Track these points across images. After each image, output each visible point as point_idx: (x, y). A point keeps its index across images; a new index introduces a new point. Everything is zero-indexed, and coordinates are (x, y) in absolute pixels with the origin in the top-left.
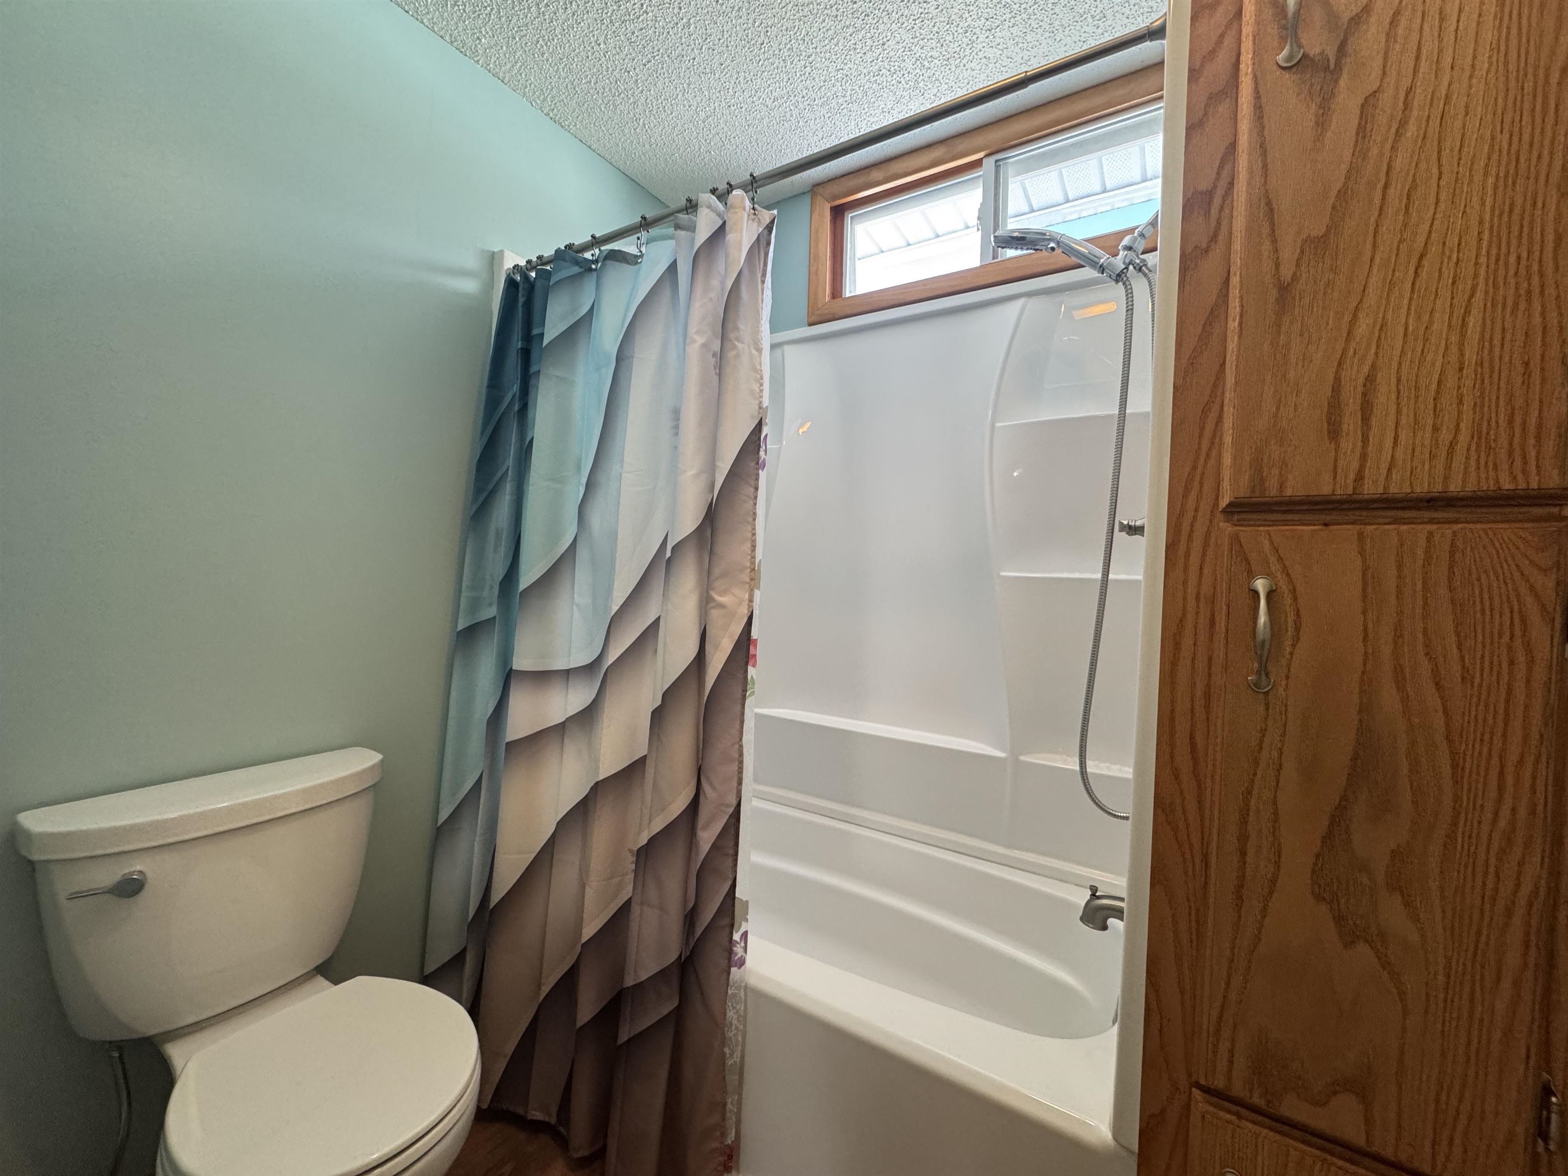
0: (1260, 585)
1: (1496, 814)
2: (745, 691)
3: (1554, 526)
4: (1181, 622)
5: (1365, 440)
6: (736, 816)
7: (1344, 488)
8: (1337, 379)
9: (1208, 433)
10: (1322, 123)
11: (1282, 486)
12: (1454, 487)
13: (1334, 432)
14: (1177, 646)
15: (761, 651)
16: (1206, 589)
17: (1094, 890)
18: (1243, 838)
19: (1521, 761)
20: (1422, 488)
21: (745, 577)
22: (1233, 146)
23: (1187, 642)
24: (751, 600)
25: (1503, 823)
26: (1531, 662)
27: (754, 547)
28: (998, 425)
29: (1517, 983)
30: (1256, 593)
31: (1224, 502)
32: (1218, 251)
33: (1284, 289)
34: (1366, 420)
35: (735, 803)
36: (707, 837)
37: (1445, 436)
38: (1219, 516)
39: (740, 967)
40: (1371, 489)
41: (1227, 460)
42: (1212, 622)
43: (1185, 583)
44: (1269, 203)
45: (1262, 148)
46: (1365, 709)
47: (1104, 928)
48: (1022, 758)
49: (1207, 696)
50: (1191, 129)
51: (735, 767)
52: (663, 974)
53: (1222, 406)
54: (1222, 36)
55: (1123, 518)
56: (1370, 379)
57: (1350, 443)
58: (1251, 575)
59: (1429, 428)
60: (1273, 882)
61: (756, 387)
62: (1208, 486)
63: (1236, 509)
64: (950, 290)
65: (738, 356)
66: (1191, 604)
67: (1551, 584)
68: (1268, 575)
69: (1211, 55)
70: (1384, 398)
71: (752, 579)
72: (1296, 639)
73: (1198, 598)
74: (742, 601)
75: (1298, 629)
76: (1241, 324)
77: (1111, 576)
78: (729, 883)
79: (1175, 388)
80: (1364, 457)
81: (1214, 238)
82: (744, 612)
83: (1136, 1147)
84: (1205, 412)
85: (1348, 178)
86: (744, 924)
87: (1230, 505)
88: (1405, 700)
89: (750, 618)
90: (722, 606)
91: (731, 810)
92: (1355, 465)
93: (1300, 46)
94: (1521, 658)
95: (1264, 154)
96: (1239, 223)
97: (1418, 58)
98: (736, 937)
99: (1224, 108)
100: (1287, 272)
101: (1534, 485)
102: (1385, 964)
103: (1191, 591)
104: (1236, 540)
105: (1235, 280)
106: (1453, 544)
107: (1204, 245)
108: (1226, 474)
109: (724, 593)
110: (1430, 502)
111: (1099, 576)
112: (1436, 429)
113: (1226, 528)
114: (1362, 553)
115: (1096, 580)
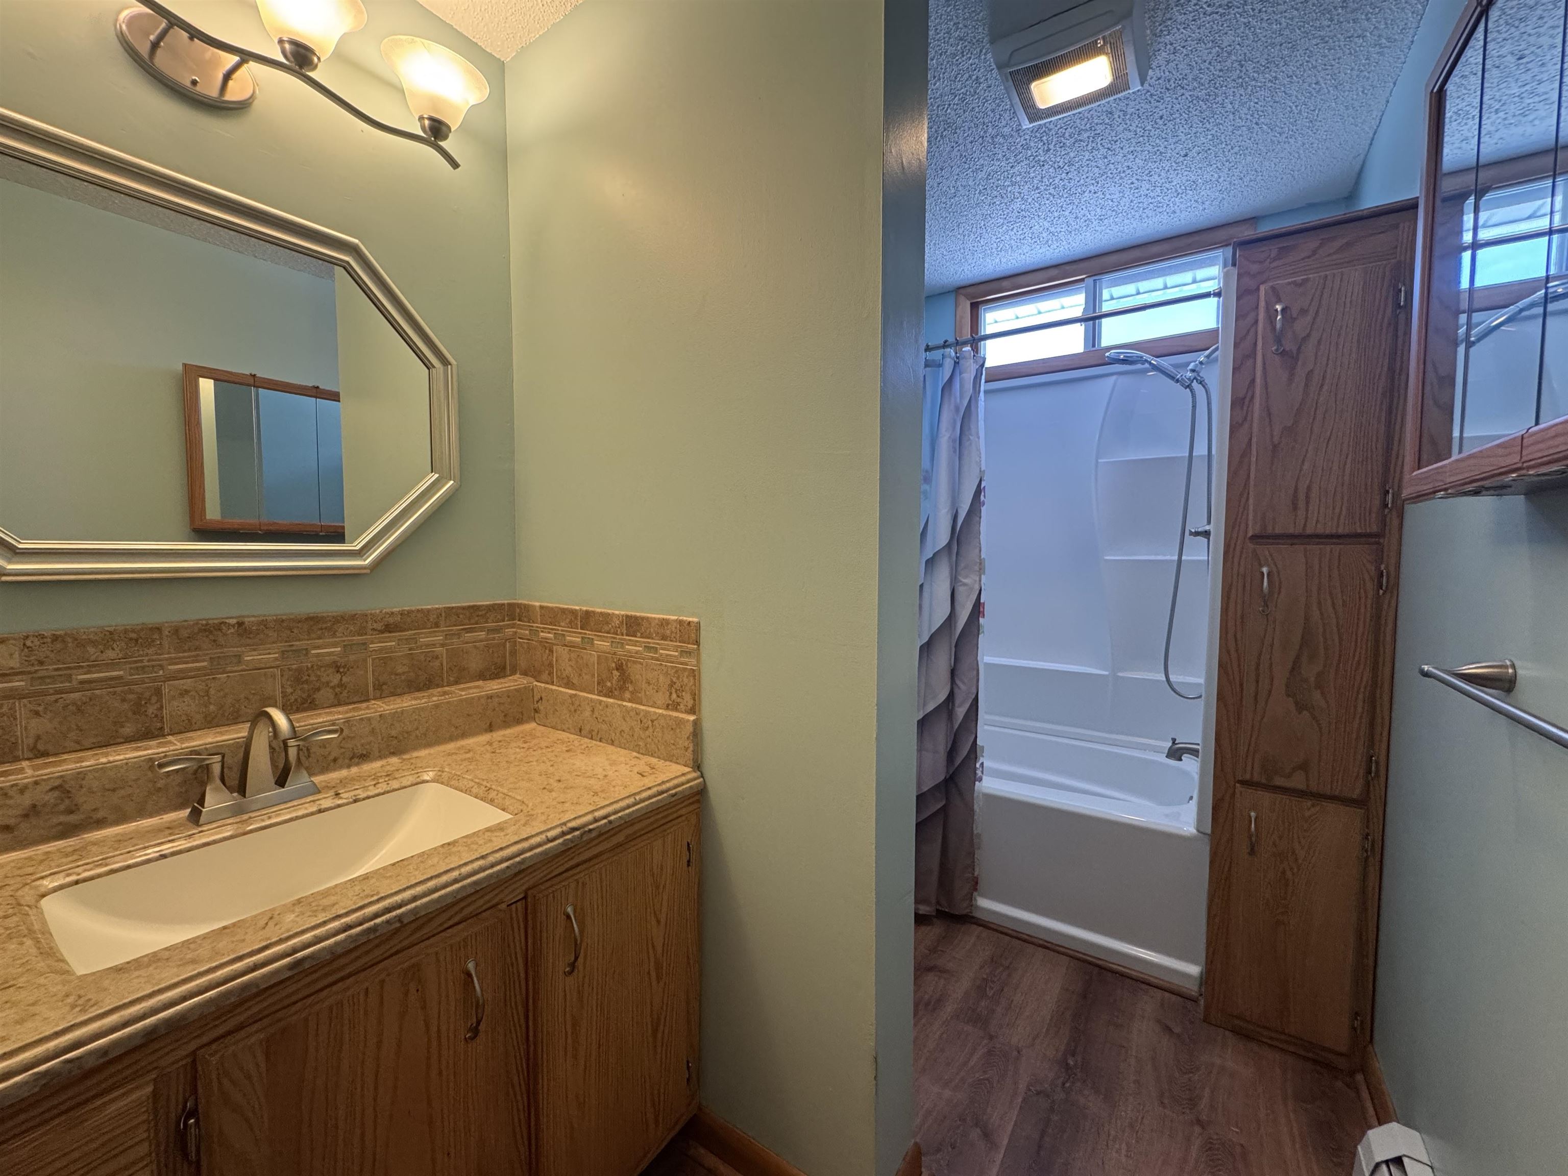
0: (1265, 570)
1: (1354, 655)
2: (979, 631)
3: (1375, 547)
4: (1231, 585)
5: (1307, 510)
6: (976, 699)
7: (1299, 530)
8: (1296, 487)
9: (1242, 504)
10: (1291, 380)
11: (1274, 529)
12: (1341, 531)
13: (1295, 507)
14: (1229, 598)
15: (987, 610)
16: (1242, 570)
17: (1174, 740)
18: (1258, 676)
19: (1363, 634)
20: (1328, 532)
21: (977, 568)
22: (1253, 381)
23: (1233, 596)
24: (980, 581)
25: (1356, 659)
26: (1366, 597)
27: (980, 551)
28: (1100, 461)
29: (1361, 717)
30: (1263, 574)
31: (1250, 534)
32: (1246, 426)
33: (1275, 447)
34: (1307, 503)
35: (975, 692)
36: (960, 712)
37: (1337, 510)
38: (1247, 541)
39: (980, 782)
40: (1309, 531)
41: (1251, 517)
42: (1244, 586)
43: (1232, 568)
44: (1268, 410)
45: (1266, 386)
46: (1307, 619)
47: (1181, 760)
48: (1120, 674)
49: (1242, 617)
50: (1236, 370)
51: (975, 673)
52: (937, 787)
53: (1249, 494)
54: (1248, 331)
55: (1190, 527)
56: (1309, 488)
57: (1301, 513)
58: (1261, 566)
59: (1331, 508)
60: (1270, 692)
61: (978, 459)
62: (1243, 525)
63: (1254, 537)
64: (1063, 368)
65: (971, 444)
66: (1235, 577)
67: (1373, 568)
68: (1268, 566)
69: (1244, 338)
70: (1314, 494)
71: (980, 569)
72: (1279, 593)
73: (1238, 575)
74: (976, 581)
75: (1280, 588)
76: (1257, 459)
77: (1184, 558)
78: (974, 736)
79: (1228, 483)
80: (1307, 518)
81: (1245, 419)
82: (977, 587)
83: (1209, 831)
84: (1241, 495)
85: (1301, 405)
86: (981, 758)
87: (1252, 536)
88: (1322, 614)
89: (980, 590)
90: (965, 584)
91: (973, 696)
92: (1303, 522)
93: (1281, 345)
94: (1363, 595)
95: (1267, 389)
96: (1256, 415)
97: (1328, 360)
98: (978, 765)
99: (1249, 363)
100: (1276, 439)
101: (1368, 531)
102: (1314, 718)
103: (1235, 571)
104: (1254, 551)
105: (1254, 440)
106: (1340, 553)
107: (1240, 422)
108: (1250, 523)
109: (966, 577)
110: (1331, 536)
111: (1176, 558)
112: (1334, 509)
113: (1251, 546)
114: (1306, 557)
115: (1174, 561)
